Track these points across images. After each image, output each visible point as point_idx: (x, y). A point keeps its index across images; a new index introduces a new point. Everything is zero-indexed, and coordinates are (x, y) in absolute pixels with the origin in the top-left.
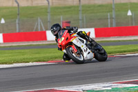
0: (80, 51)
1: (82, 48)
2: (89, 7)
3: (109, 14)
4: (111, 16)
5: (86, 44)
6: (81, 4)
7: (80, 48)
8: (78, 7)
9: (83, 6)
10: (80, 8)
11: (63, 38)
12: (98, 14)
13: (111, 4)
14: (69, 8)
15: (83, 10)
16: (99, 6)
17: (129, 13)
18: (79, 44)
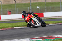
0: (35, 22)
1: (36, 21)
2: (20, 5)
3: (28, 8)
4: (30, 8)
5: (38, 20)
6: (16, 3)
7: (35, 21)
8: (15, 5)
9: (17, 4)
10: (16, 5)
11: (28, 17)
12: (24, 8)
13: (30, 3)
14: (11, 5)
15: (17, 6)
16: (24, 4)
17: (38, 7)
18: (35, 19)
